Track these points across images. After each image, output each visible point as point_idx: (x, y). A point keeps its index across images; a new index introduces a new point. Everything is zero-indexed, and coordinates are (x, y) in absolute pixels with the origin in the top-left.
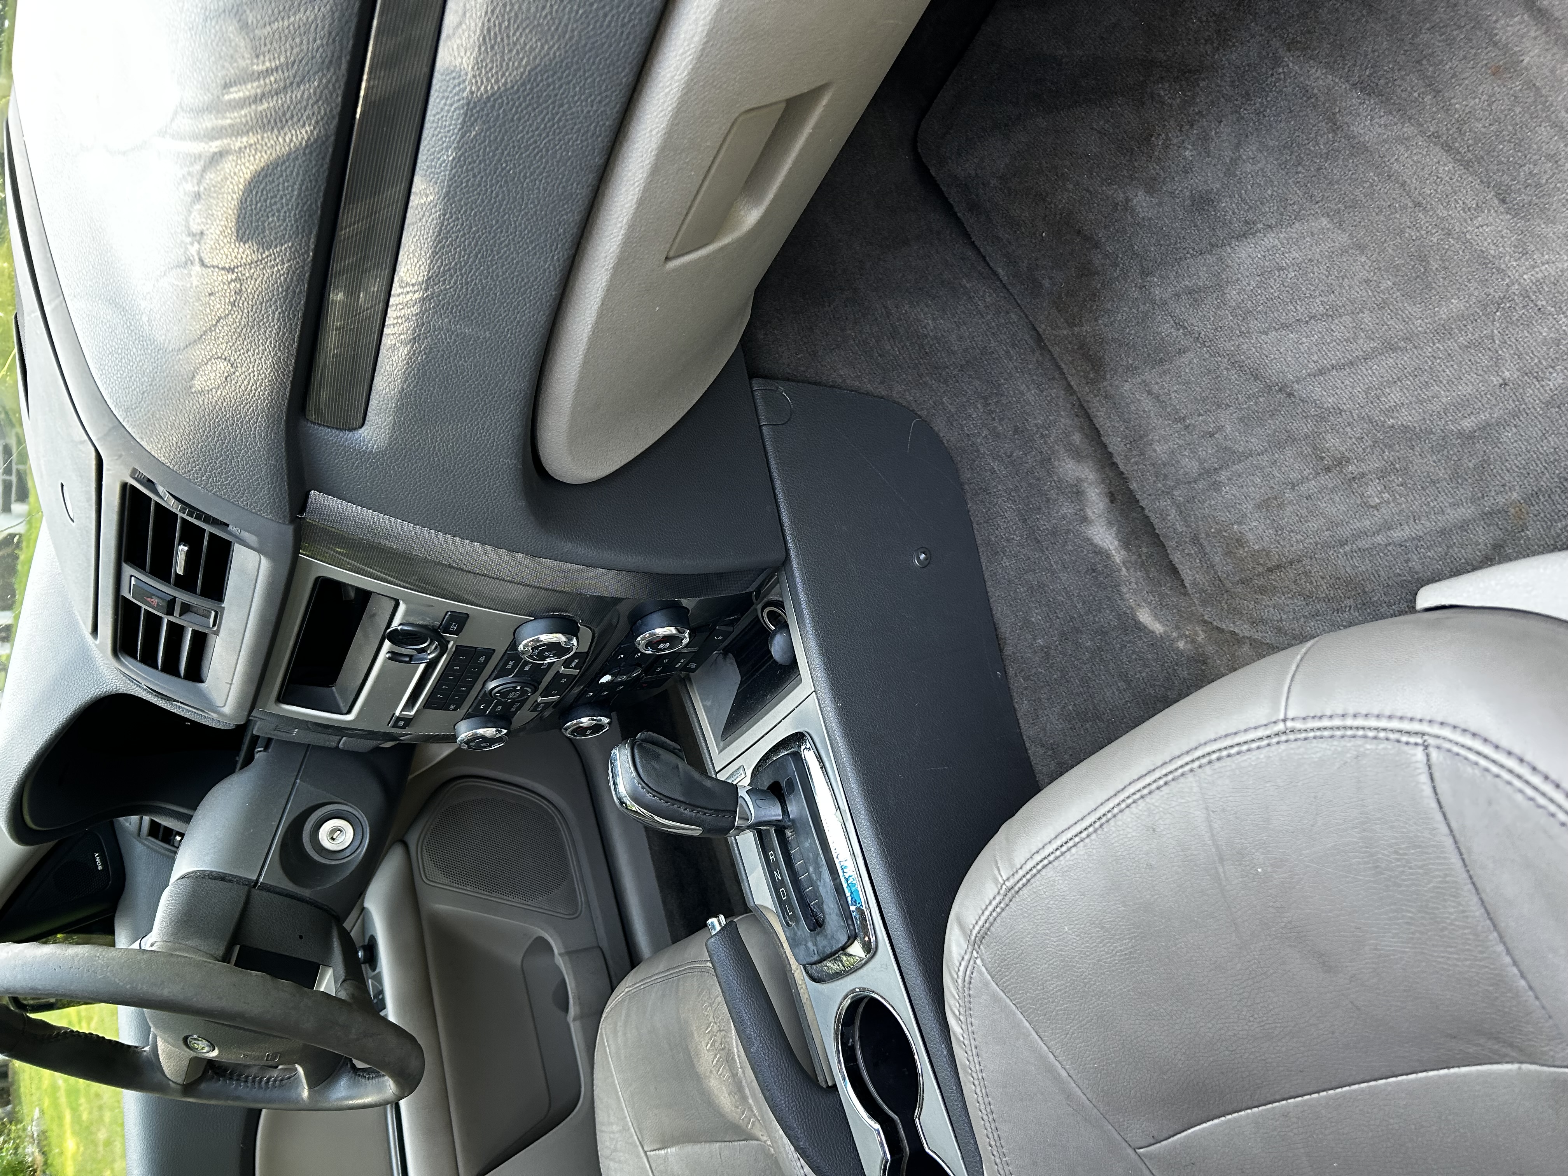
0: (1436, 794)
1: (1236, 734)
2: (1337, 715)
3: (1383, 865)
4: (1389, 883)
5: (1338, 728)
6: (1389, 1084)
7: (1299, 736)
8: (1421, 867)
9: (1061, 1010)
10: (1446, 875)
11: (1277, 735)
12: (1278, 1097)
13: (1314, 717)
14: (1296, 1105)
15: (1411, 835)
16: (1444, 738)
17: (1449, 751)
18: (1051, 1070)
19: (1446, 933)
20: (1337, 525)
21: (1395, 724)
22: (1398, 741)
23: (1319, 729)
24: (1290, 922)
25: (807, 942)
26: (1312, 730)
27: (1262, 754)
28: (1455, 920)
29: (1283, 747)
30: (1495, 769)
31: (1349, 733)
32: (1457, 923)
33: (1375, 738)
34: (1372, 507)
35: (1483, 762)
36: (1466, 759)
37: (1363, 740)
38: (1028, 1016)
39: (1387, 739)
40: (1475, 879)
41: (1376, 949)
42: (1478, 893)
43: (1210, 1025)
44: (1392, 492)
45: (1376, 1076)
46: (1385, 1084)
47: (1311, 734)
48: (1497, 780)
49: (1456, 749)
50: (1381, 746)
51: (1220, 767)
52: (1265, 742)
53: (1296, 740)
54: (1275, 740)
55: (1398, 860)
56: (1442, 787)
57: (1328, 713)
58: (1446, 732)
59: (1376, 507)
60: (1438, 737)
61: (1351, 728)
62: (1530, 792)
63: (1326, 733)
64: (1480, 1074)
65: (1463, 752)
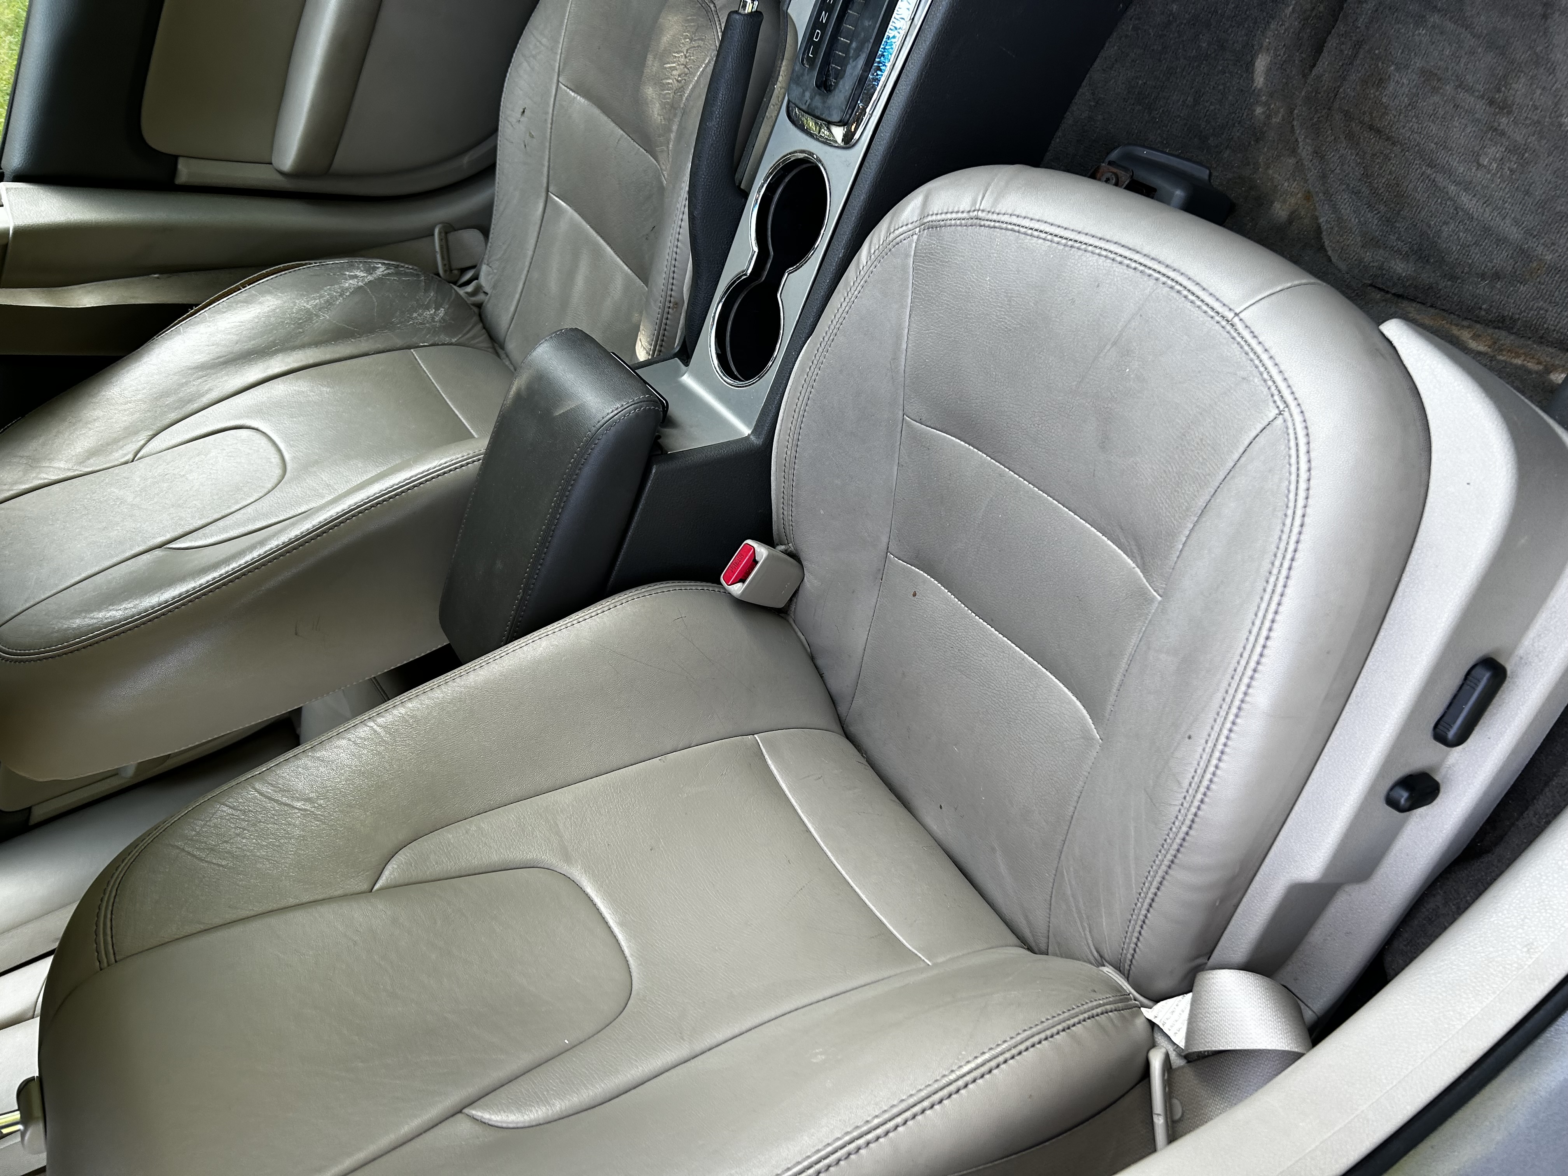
0: (1254, 439)
1: (1204, 289)
2: (1263, 346)
3: (1188, 438)
4: (1180, 448)
5: (1255, 353)
6: (1068, 514)
7: (1232, 331)
8: (1204, 459)
9: (937, 315)
10: (1209, 475)
11: (1223, 317)
12: (1007, 465)
13: (1252, 332)
14: (1012, 477)
15: (1218, 442)
16: (1293, 420)
17: (1287, 428)
18: (899, 337)
19: (1176, 494)
20: (1445, 147)
21: (1282, 386)
22: (1272, 396)
23: (1246, 341)
24: (1111, 409)
25: (807, 89)
26: (1242, 338)
27: (1203, 318)
28: (1188, 495)
29: (1217, 327)
30: (1293, 460)
31: (1257, 362)
32: (1186, 496)
33: (1265, 381)
34: (1478, 163)
35: (1293, 452)
36: (1289, 441)
37: (1258, 374)
38: (915, 298)
39: (1269, 388)
40: (1219, 490)
41: (1136, 464)
42: (1212, 497)
43: (1011, 406)
44: (1500, 168)
45: (1066, 505)
46: (1066, 512)
47: (1239, 339)
48: (1288, 466)
49: (1291, 431)
50: (1262, 388)
51: (1173, 297)
52: (1212, 314)
53: (1228, 332)
54: (1218, 318)
55: (1198, 444)
56: (1261, 439)
57: (1261, 340)
58: (1298, 418)
59: (1479, 166)
60: (1291, 415)
61: (1261, 361)
62: (1293, 487)
63: (1246, 348)
64: (1114, 551)
65: (1292, 436)
